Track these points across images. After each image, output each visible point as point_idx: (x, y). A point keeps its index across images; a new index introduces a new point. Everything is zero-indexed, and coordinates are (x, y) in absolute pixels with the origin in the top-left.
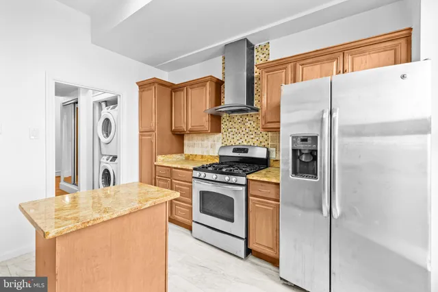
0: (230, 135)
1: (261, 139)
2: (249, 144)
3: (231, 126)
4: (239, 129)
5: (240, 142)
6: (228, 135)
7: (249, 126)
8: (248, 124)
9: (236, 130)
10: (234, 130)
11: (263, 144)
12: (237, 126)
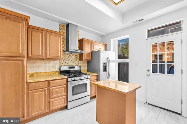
0: (64, 61)
1: (77, 63)
2: (72, 65)
3: (65, 57)
4: (68, 59)
5: (69, 64)
6: (63, 61)
7: (72, 58)
8: (72, 57)
9: (67, 59)
10: (66, 59)
11: (77, 65)
12: (67, 57)
